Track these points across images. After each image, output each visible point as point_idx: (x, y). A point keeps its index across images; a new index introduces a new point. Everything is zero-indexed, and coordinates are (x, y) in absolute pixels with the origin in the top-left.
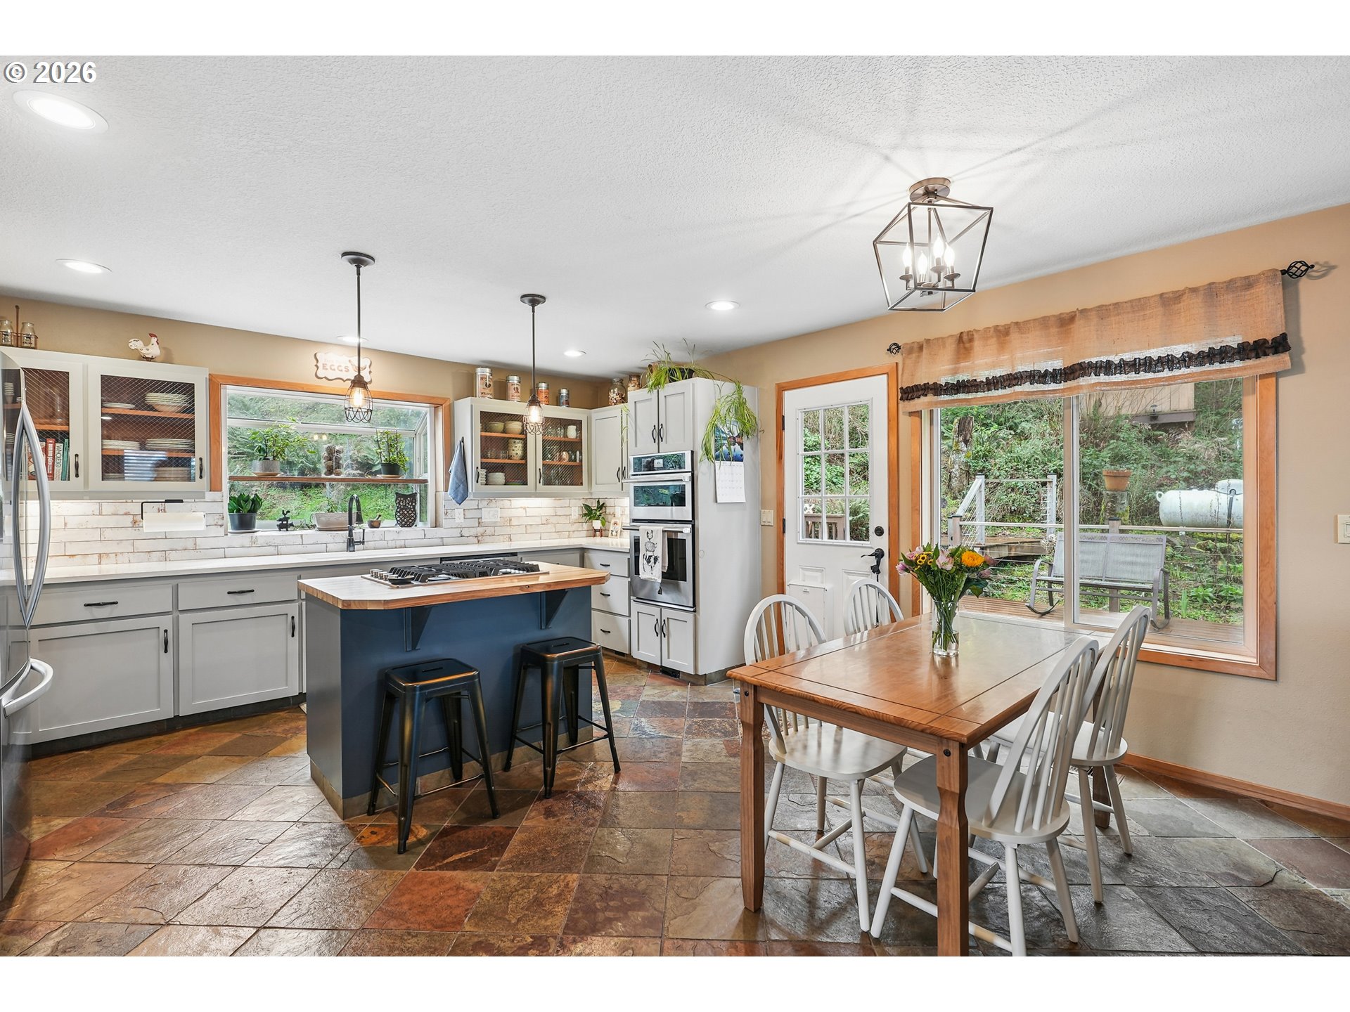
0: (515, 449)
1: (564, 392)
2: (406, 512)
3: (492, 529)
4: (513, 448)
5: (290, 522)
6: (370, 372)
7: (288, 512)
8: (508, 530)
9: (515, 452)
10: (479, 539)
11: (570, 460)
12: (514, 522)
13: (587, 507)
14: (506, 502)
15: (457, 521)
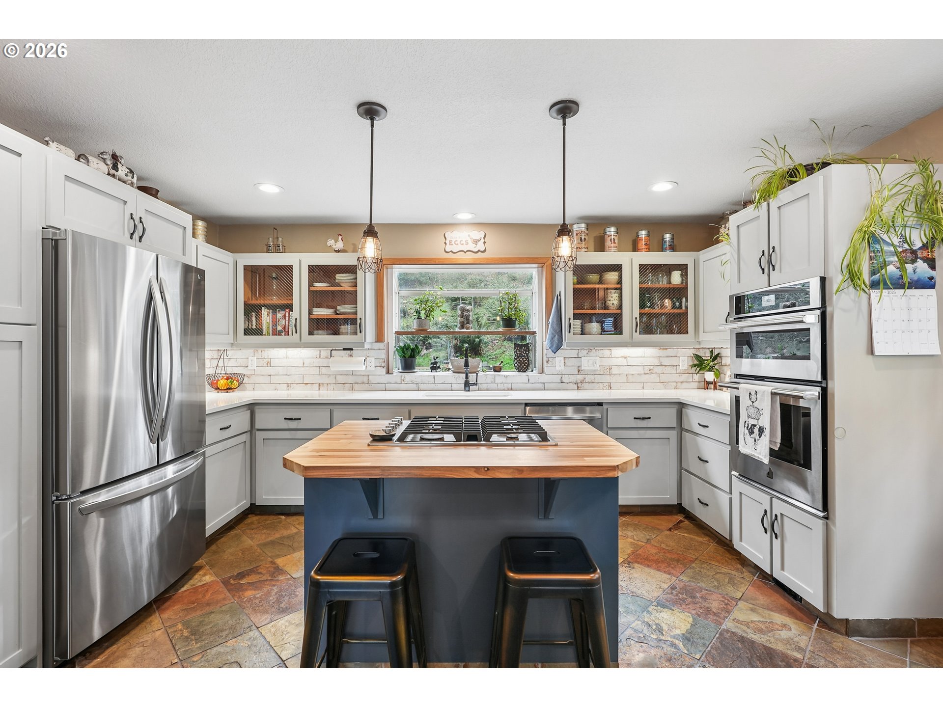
0: (612, 299)
1: (668, 237)
2: (521, 360)
3: (592, 377)
4: (610, 298)
5: (437, 366)
6: (485, 243)
7: (437, 357)
8: (607, 379)
9: (611, 302)
10: (579, 386)
11: (674, 307)
12: (614, 371)
13: (698, 357)
14: (606, 352)
15: (558, 368)
